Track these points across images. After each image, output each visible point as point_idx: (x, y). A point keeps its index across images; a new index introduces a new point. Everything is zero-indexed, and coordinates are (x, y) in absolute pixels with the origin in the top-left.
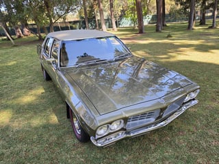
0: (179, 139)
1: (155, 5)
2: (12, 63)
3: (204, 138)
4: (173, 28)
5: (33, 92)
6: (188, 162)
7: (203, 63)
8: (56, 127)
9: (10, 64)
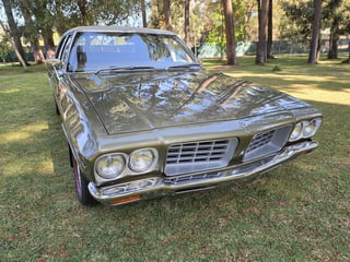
0: (277, 213)
1: (257, 26)
2: (12, 91)
3: (329, 213)
4: (284, 61)
5: (29, 128)
6: (291, 254)
7: (331, 104)
8: (47, 179)
9: (8, 92)
